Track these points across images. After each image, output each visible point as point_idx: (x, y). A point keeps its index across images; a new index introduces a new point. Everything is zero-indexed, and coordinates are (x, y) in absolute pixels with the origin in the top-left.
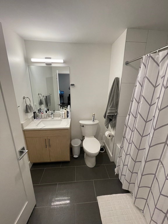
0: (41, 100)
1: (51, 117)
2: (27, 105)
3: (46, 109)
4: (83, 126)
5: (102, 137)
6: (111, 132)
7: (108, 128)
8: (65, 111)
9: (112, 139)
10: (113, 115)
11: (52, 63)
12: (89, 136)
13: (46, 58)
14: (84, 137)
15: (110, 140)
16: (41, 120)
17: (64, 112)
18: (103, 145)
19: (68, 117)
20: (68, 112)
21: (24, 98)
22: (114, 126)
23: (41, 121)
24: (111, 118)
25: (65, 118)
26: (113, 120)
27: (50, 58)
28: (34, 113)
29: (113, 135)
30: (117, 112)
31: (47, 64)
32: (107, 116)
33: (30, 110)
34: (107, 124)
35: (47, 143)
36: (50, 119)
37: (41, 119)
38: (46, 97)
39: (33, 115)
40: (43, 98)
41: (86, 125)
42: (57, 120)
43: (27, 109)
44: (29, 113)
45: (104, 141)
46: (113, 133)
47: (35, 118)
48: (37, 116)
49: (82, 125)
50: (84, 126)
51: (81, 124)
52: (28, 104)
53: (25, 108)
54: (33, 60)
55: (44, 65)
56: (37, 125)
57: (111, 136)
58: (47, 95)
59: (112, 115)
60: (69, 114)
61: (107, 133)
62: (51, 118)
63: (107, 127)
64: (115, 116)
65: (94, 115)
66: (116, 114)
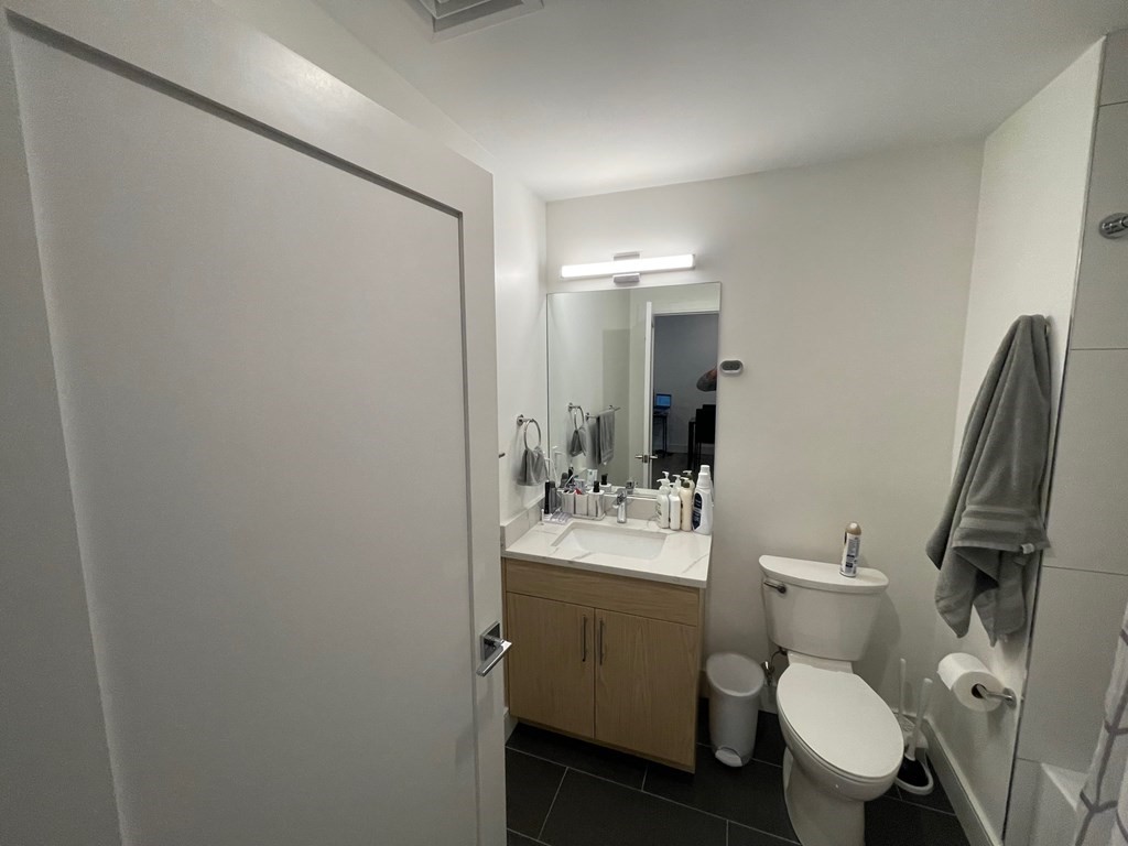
0: (576, 432)
1: (616, 514)
2: (526, 452)
3: (594, 475)
4: (782, 590)
5: (908, 684)
6: (988, 666)
7: (962, 628)
8: (686, 492)
9: (996, 717)
10: (1001, 553)
11: (642, 273)
12: (820, 657)
13: (618, 257)
14: (784, 652)
15: (981, 725)
16: (571, 521)
17: (678, 499)
18: (923, 742)
19: (695, 523)
20: (698, 497)
21: (520, 422)
22: (1015, 631)
23: (572, 528)
24: (990, 572)
25: (681, 529)
26: (1011, 583)
27: (635, 255)
28: (549, 486)
29: (1007, 691)
30: (1038, 535)
31: (618, 281)
32: (956, 548)
33: (535, 471)
34: (960, 604)
35: (591, 639)
36: (608, 521)
37: (571, 516)
38: (595, 420)
39: (542, 495)
40: (586, 426)
41: (801, 585)
42: (641, 533)
43: (528, 469)
44: (530, 484)
45: (929, 718)
46: (1005, 674)
47: (547, 512)
48: (558, 503)
49: (776, 583)
50: (789, 587)
51: (765, 573)
52: (532, 448)
53: (519, 463)
54: (567, 271)
55: (610, 285)
56: (555, 544)
57: (992, 695)
58: (601, 413)
59: (1001, 547)
60: (703, 512)
61: (954, 669)
62: (615, 519)
63: (954, 627)
64: (1022, 562)
65: (857, 532)
66: (1028, 548)
